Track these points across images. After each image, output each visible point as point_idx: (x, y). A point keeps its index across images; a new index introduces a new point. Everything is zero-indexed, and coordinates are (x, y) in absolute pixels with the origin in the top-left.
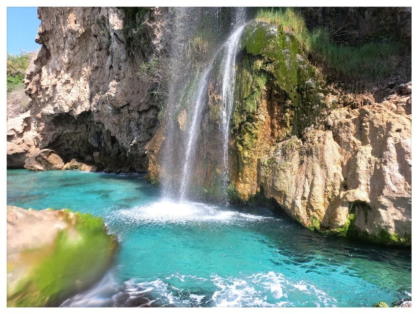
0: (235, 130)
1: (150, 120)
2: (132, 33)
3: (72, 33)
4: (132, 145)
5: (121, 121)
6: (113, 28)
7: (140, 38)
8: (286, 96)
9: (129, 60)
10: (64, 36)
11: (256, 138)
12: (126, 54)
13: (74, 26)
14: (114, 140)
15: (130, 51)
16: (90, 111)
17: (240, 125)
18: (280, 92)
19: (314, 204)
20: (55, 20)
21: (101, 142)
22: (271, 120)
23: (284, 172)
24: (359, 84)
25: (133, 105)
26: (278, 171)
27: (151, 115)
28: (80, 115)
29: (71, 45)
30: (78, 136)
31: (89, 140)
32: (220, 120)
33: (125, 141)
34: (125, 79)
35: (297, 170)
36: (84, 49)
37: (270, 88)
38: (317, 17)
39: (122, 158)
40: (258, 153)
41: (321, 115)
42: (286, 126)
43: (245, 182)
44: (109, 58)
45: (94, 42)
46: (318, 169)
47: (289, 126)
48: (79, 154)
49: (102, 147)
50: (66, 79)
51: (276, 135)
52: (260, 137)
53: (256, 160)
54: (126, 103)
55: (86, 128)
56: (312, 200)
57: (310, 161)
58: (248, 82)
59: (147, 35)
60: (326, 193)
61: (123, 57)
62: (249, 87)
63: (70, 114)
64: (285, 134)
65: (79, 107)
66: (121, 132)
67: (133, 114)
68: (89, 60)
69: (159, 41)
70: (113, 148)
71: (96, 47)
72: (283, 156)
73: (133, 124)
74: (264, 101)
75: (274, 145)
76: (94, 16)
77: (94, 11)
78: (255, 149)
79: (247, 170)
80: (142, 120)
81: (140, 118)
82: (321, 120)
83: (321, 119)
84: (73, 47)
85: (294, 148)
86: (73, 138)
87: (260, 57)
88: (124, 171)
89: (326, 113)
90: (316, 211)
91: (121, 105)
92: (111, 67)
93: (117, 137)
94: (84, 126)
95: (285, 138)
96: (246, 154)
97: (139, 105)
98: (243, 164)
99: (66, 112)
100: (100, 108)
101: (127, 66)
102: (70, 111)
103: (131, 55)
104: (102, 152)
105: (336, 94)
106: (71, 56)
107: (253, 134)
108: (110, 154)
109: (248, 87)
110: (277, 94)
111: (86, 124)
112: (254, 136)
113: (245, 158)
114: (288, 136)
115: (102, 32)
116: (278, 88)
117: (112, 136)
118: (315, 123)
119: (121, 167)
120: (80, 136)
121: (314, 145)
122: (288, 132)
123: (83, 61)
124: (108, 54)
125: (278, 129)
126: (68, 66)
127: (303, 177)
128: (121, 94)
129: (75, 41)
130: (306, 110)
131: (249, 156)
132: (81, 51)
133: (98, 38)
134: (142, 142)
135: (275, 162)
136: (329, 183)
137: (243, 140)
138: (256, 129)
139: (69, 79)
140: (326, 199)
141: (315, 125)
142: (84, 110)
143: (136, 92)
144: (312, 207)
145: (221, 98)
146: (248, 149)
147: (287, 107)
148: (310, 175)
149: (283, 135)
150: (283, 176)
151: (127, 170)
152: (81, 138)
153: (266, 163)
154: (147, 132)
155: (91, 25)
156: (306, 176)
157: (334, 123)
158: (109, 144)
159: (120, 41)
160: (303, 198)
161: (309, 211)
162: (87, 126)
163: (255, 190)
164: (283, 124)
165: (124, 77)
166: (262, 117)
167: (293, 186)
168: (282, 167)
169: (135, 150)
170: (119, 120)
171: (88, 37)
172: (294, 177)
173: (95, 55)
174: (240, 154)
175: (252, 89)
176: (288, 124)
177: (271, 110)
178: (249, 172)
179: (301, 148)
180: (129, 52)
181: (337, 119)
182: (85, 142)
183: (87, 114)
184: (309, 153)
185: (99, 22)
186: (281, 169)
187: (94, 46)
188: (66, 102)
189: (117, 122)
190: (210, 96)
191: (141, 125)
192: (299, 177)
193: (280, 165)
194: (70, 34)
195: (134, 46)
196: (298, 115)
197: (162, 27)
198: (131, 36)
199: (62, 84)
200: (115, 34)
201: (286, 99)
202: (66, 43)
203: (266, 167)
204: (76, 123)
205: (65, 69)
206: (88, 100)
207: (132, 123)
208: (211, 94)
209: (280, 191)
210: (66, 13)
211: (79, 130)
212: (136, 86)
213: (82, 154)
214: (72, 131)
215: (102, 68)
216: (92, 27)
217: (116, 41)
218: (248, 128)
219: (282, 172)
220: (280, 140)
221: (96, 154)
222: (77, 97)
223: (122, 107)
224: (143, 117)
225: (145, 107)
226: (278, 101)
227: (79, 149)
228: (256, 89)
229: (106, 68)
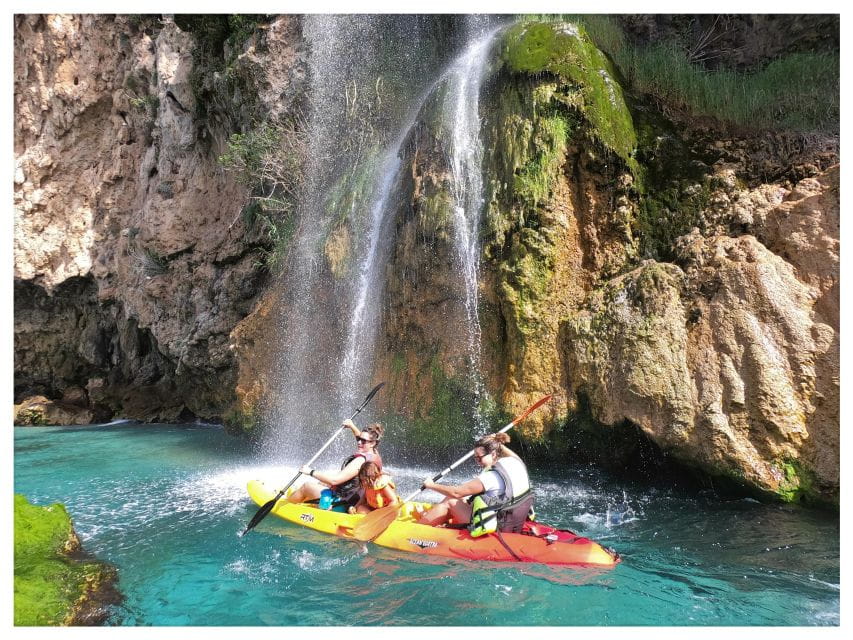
0: (494, 250)
1: (244, 281)
2: (211, 82)
3: (65, 103)
4: (193, 342)
5: (169, 289)
6: (165, 82)
7: (231, 91)
8: (619, 165)
9: (199, 149)
10: (44, 107)
11: (552, 267)
12: (194, 134)
13: (71, 87)
14: (145, 341)
15: (205, 126)
16: (90, 275)
17: (508, 235)
18: (603, 157)
19: (778, 418)
20: (26, 74)
21: (112, 352)
22: (580, 228)
23: (651, 343)
24: (784, 138)
25: (204, 247)
26: (631, 343)
27: (247, 267)
28: (62, 286)
29: (60, 127)
30: (53, 340)
31: (81, 349)
32: (451, 229)
33: (175, 338)
34: (186, 194)
35: (686, 337)
36: (91, 139)
37: (575, 150)
38: (646, 28)
39: (164, 389)
40: (558, 308)
41: (713, 203)
42: (624, 240)
43: (529, 389)
44: (151, 152)
45: (116, 126)
46: (752, 324)
47: (630, 238)
48: (50, 386)
49: (112, 365)
50: (37, 202)
51: (600, 262)
52: (561, 267)
53: (556, 326)
54: (185, 247)
55: (75, 320)
56: (769, 408)
57: (721, 308)
58: (520, 133)
59: (247, 83)
60: (804, 385)
61: (186, 138)
62: (526, 143)
63: (35, 283)
64: (624, 258)
65: (61, 269)
66: (165, 316)
67: (201, 269)
68: (101, 165)
69: (277, 97)
70: (141, 365)
71: (120, 135)
72: (635, 304)
73: (198, 295)
74: (563, 180)
75: (596, 287)
76: (123, 73)
77: (123, 62)
78: (549, 298)
79: (534, 354)
80: (224, 282)
81: (218, 277)
82: (715, 217)
83: (715, 212)
84: (63, 133)
85: (666, 282)
86: (38, 344)
87: (548, 77)
88: (165, 420)
89: (725, 197)
90: (790, 440)
91: (171, 251)
92: (153, 172)
93: (154, 331)
94: (71, 315)
95: (626, 266)
96: (528, 309)
97: (219, 247)
98: (521, 338)
99: (24, 277)
100: (115, 268)
101: (193, 164)
102: (37, 276)
103: (204, 135)
104: (111, 378)
105: (737, 160)
106: (56, 152)
107: (544, 257)
108: (130, 381)
109: (522, 144)
110: (597, 162)
111: (77, 311)
112: (547, 262)
113: (525, 321)
114: (632, 261)
115: (137, 101)
116: (598, 146)
117: (139, 330)
118: (702, 223)
119: (158, 410)
120: (58, 341)
121: (723, 268)
122: (632, 252)
123: (86, 165)
124: (149, 142)
125: (602, 248)
126: (44, 173)
127: (712, 353)
128: (174, 227)
129: (69, 119)
130: (667, 199)
131: (537, 316)
132: (82, 144)
133: (127, 118)
134: (221, 333)
135: (614, 322)
136: (802, 357)
137: (519, 272)
138: (552, 244)
139: (42, 203)
140: (807, 402)
141: (702, 227)
142: (75, 273)
143: (213, 220)
144: (772, 429)
145: (449, 177)
146: (532, 296)
147: (621, 193)
148: (733, 344)
149: (619, 261)
150: (649, 354)
151: (174, 415)
152: (59, 346)
153: (587, 329)
154: (235, 309)
155: (113, 90)
156: (722, 348)
157: (756, 217)
158: (132, 355)
159: (181, 109)
160: (730, 407)
161: (764, 442)
162: (79, 316)
163: (565, 405)
164: (613, 232)
165: (184, 188)
166: (562, 218)
167: (687, 379)
168: (643, 333)
169: (199, 356)
170: (163, 287)
171: (104, 116)
172: (683, 356)
173: (117, 152)
174: (513, 312)
175: (532, 145)
176: (629, 233)
177: (579, 202)
178: (541, 358)
179: (681, 281)
180: (201, 129)
181: (763, 206)
182: (68, 353)
183: (80, 285)
184: (711, 289)
185: (132, 84)
186: (640, 338)
187: (116, 134)
188: (28, 254)
189: (156, 292)
190: (419, 179)
191: (219, 292)
192: (701, 354)
193: (633, 328)
194: (60, 104)
195: (214, 112)
196: (649, 211)
197: (286, 67)
198: (208, 87)
199: (22, 213)
200: (170, 95)
201: (617, 174)
202: (48, 123)
203: (591, 339)
204: (49, 308)
205: (37, 179)
206: (87, 252)
207: (194, 291)
208: (419, 173)
209: (649, 398)
210: (55, 60)
211: (54, 326)
212: (212, 206)
213: (58, 385)
214: (37, 328)
215: (131, 180)
216: (116, 96)
217: (171, 108)
218: (530, 241)
219: (643, 346)
220: (614, 272)
221: (96, 383)
222: (60, 245)
223: (174, 257)
224: (227, 274)
225: (232, 250)
226: (595, 182)
227: (51, 372)
228: (545, 147)
229: (141, 174)
